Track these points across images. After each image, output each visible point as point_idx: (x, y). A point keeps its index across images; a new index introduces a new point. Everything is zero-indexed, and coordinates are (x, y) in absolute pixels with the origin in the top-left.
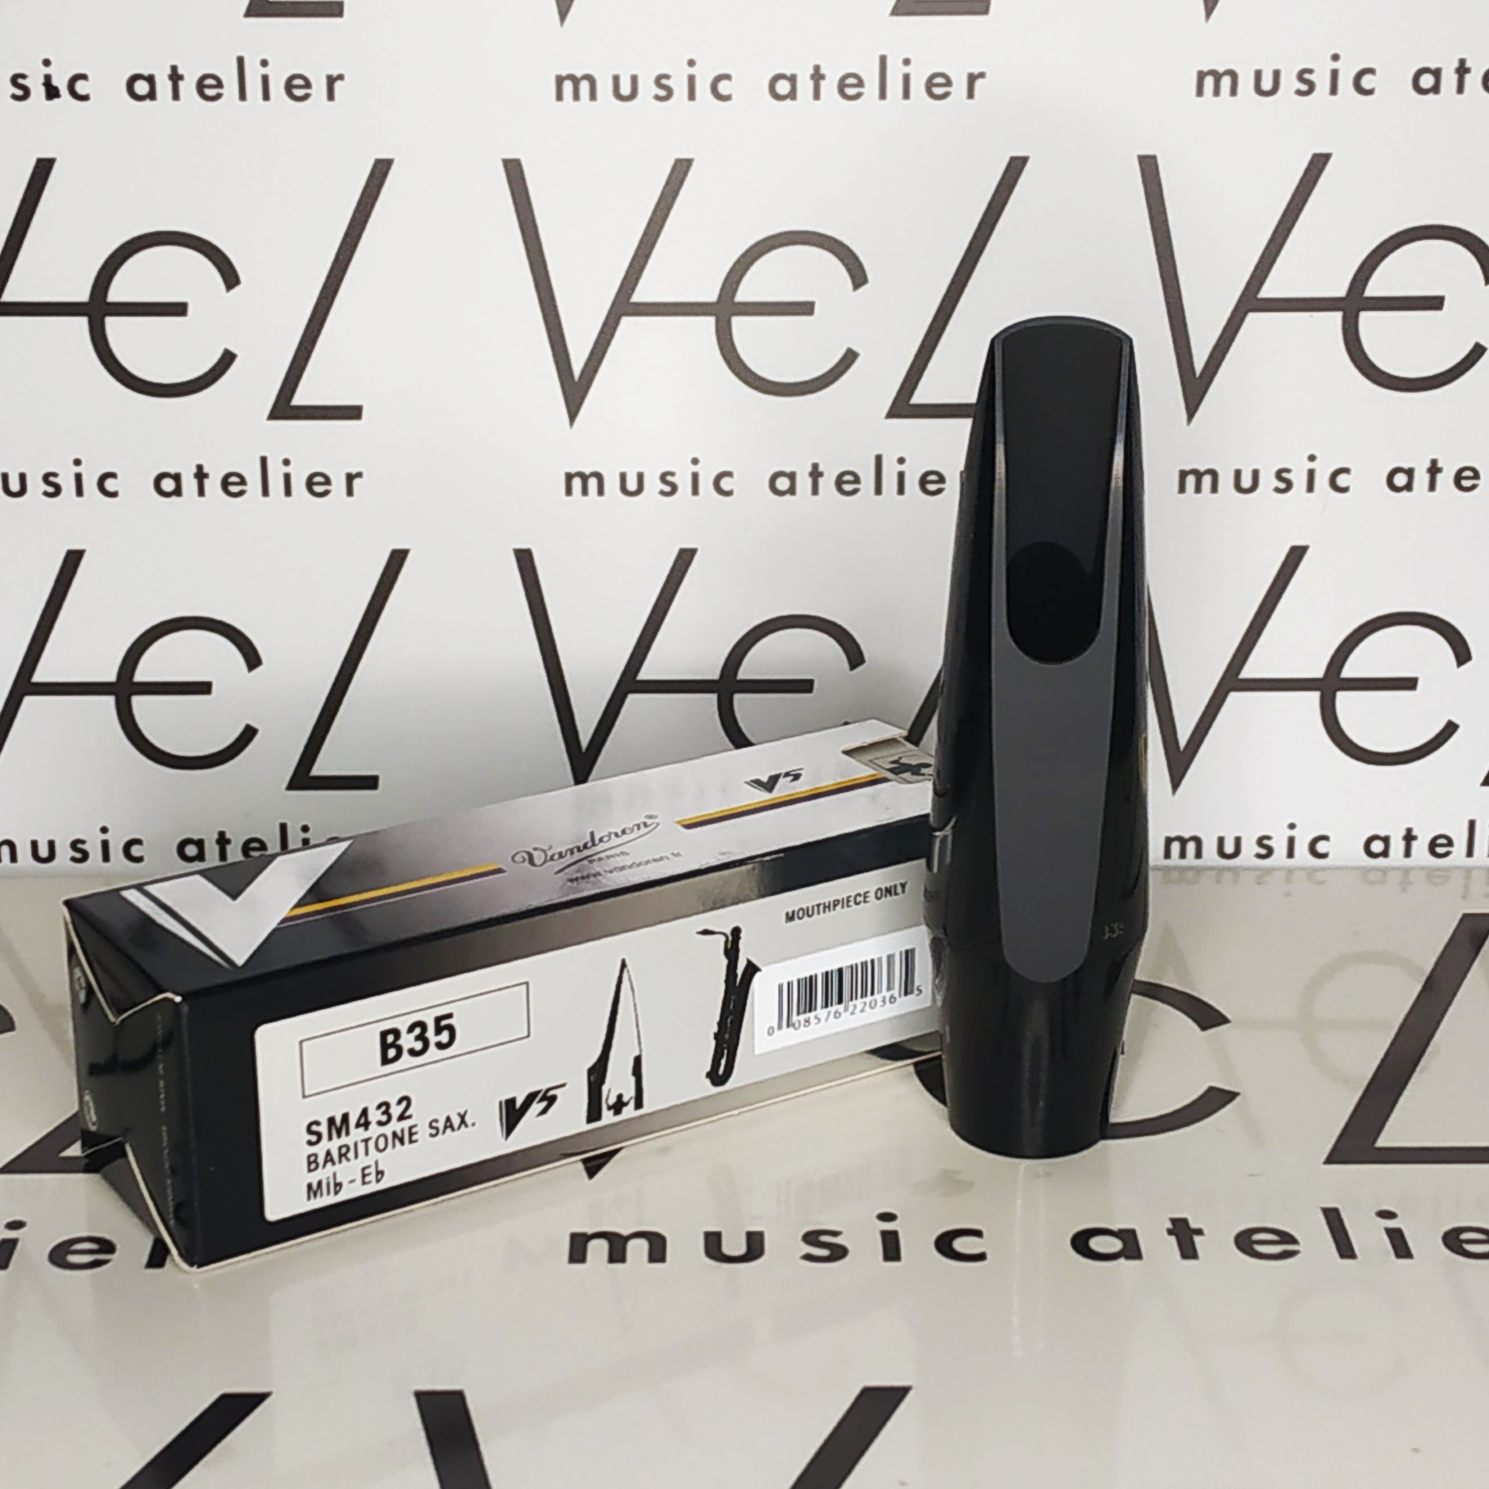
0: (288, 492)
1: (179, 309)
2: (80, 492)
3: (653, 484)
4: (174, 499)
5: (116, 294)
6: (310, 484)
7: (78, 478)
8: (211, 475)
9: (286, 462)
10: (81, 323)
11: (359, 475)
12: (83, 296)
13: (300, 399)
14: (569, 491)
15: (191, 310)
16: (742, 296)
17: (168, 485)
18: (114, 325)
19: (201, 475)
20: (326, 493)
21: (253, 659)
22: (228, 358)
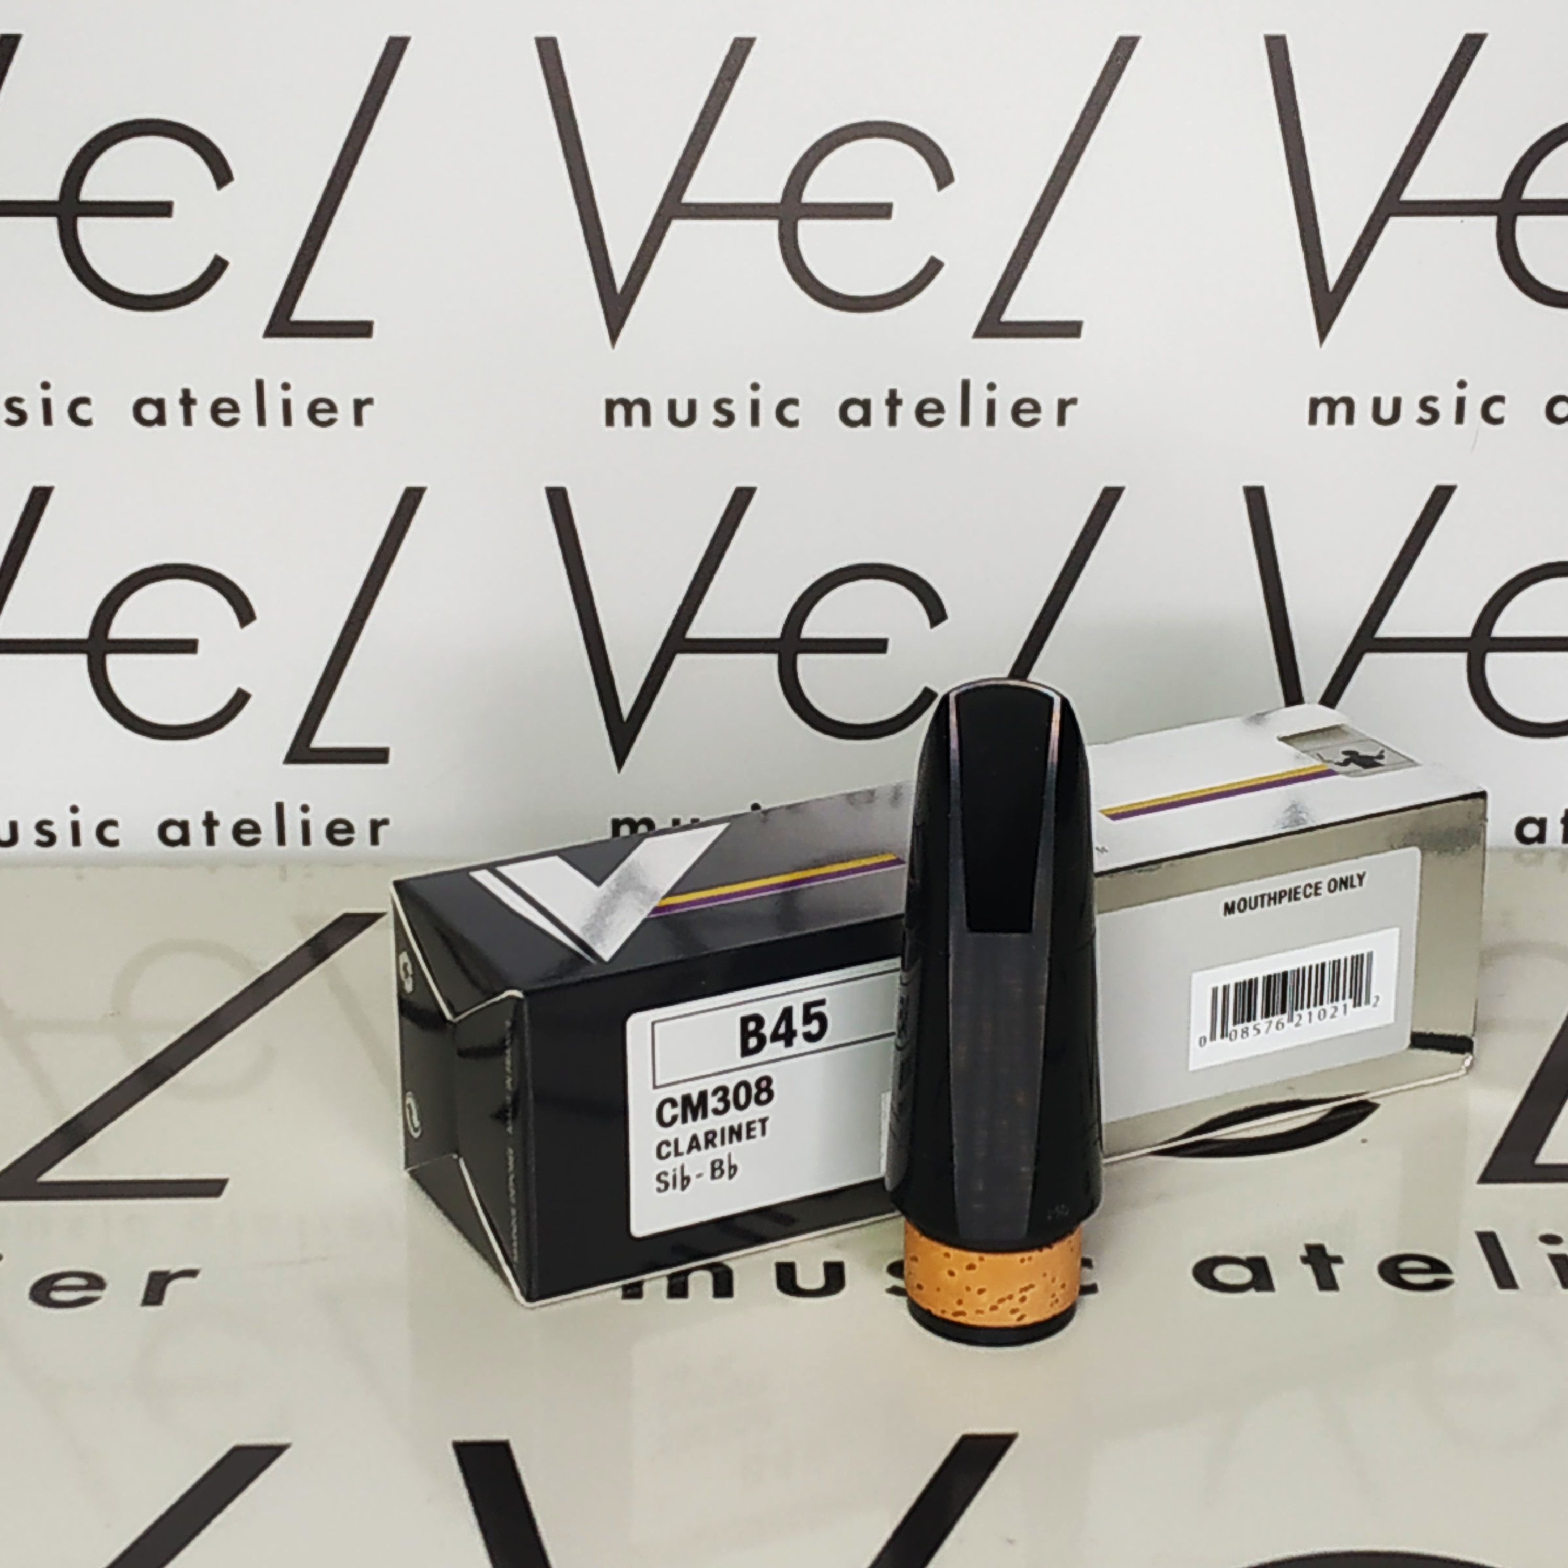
0: (287, 421)
1: (163, 209)
2: (48, 420)
3: (707, 413)
4: (156, 428)
5: (90, 192)
6: (312, 411)
7: (47, 403)
8: (199, 401)
9: (286, 387)
10: (50, 224)
11: (369, 401)
12: (52, 193)
13: (300, 314)
14: (610, 421)
15: (176, 210)
16: (808, 196)
17: (149, 412)
18: (86, 227)
19: (187, 401)
20: (331, 422)
21: (245, 614)
22: (218, 267)
